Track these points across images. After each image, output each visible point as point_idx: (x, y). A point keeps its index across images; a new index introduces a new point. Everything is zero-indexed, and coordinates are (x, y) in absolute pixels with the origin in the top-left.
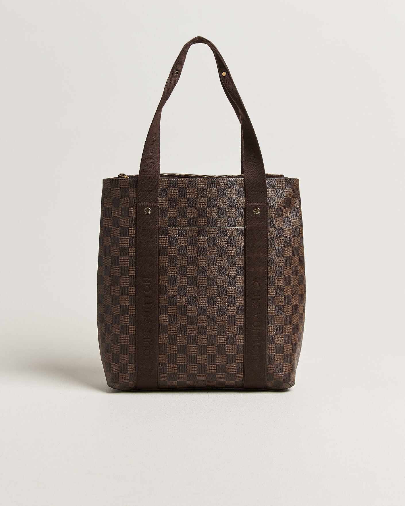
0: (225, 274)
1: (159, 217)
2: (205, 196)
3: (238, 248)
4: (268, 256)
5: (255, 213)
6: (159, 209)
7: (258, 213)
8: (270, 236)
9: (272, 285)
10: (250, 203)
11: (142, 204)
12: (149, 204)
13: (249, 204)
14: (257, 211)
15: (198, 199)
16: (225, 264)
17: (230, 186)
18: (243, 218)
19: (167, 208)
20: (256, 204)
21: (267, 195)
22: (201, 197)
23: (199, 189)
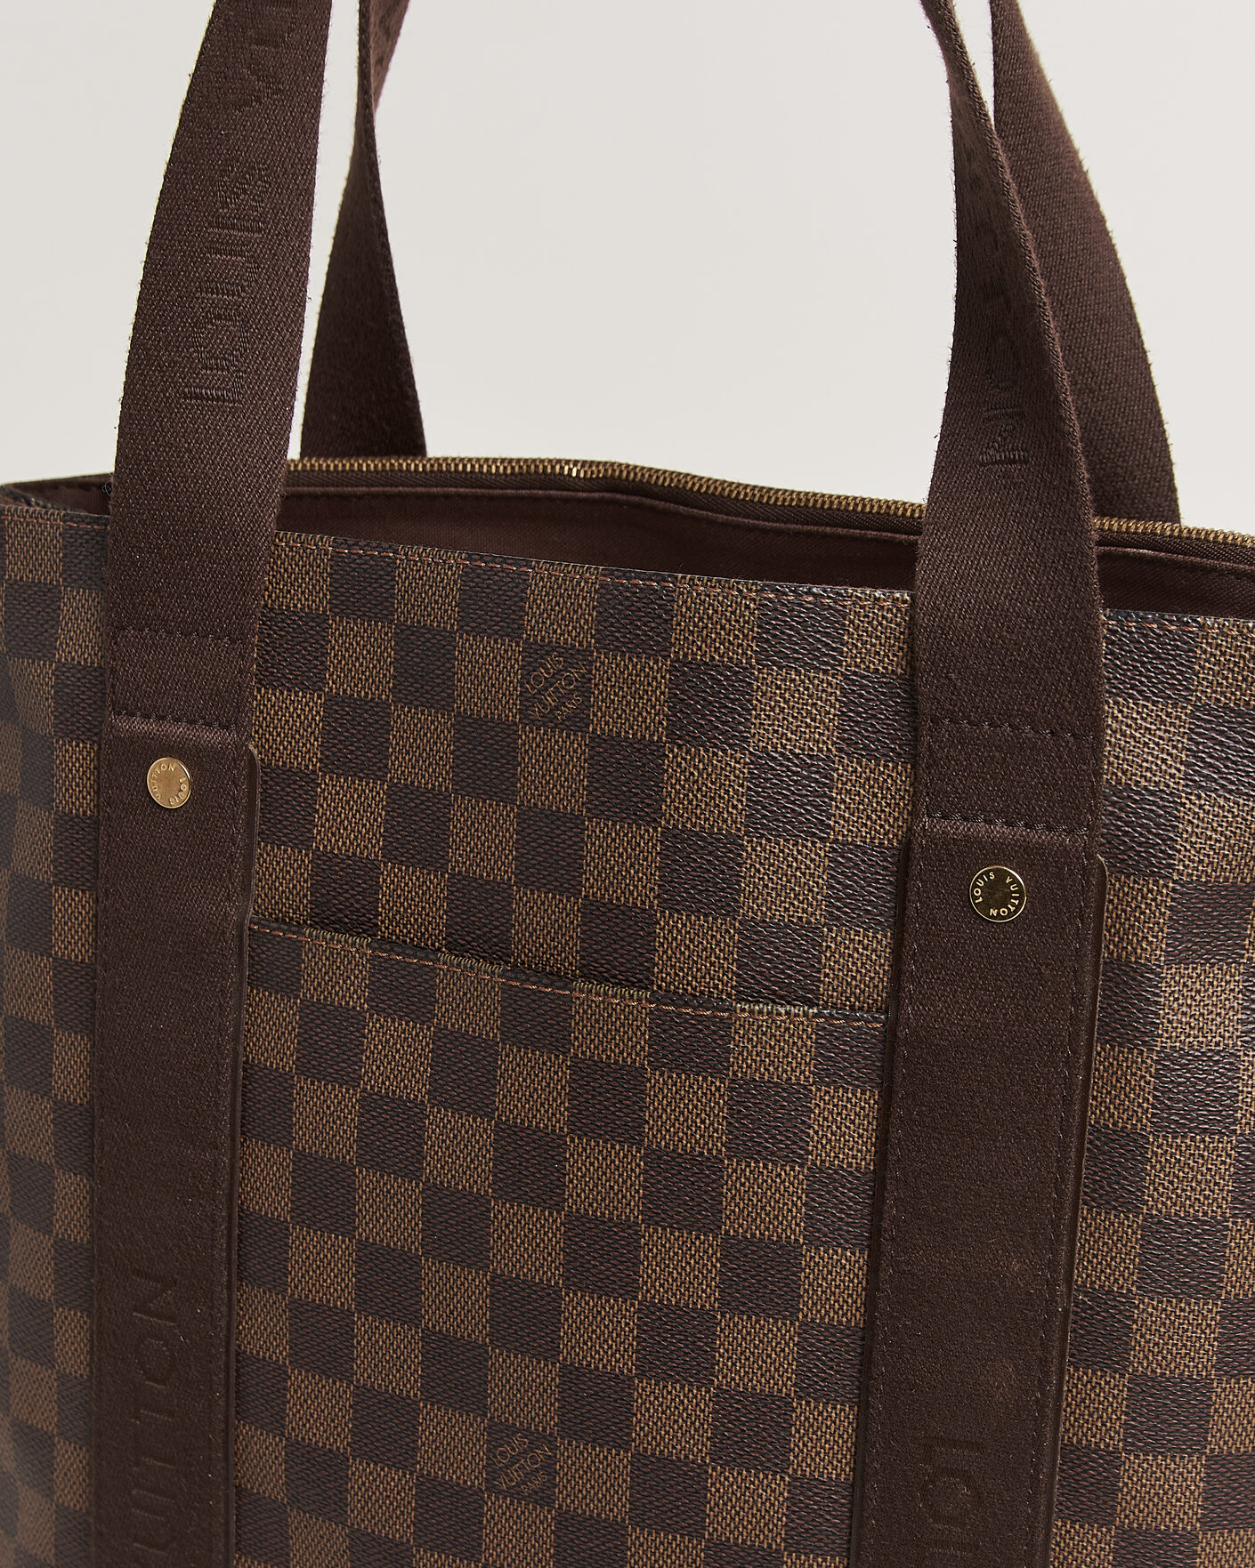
0: (698, 1369)
1: (251, 836)
2: (578, 722)
3: (822, 1180)
4: (1069, 1281)
5: (986, 906)
6: (251, 776)
7: (1014, 909)
8: (1104, 1111)
9: (1084, 1516)
10: (944, 817)
11: (139, 725)
12: (180, 730)
13: (941, 826)
14: (997, 892)
15: (525, 736)
16: (706, 1295)
17: (787, 657)
18: (885, 939)
19: (310, 779)
20: (999, 829)
21: (1099, 761)
22: (549, 721)
23: (536, 653)
